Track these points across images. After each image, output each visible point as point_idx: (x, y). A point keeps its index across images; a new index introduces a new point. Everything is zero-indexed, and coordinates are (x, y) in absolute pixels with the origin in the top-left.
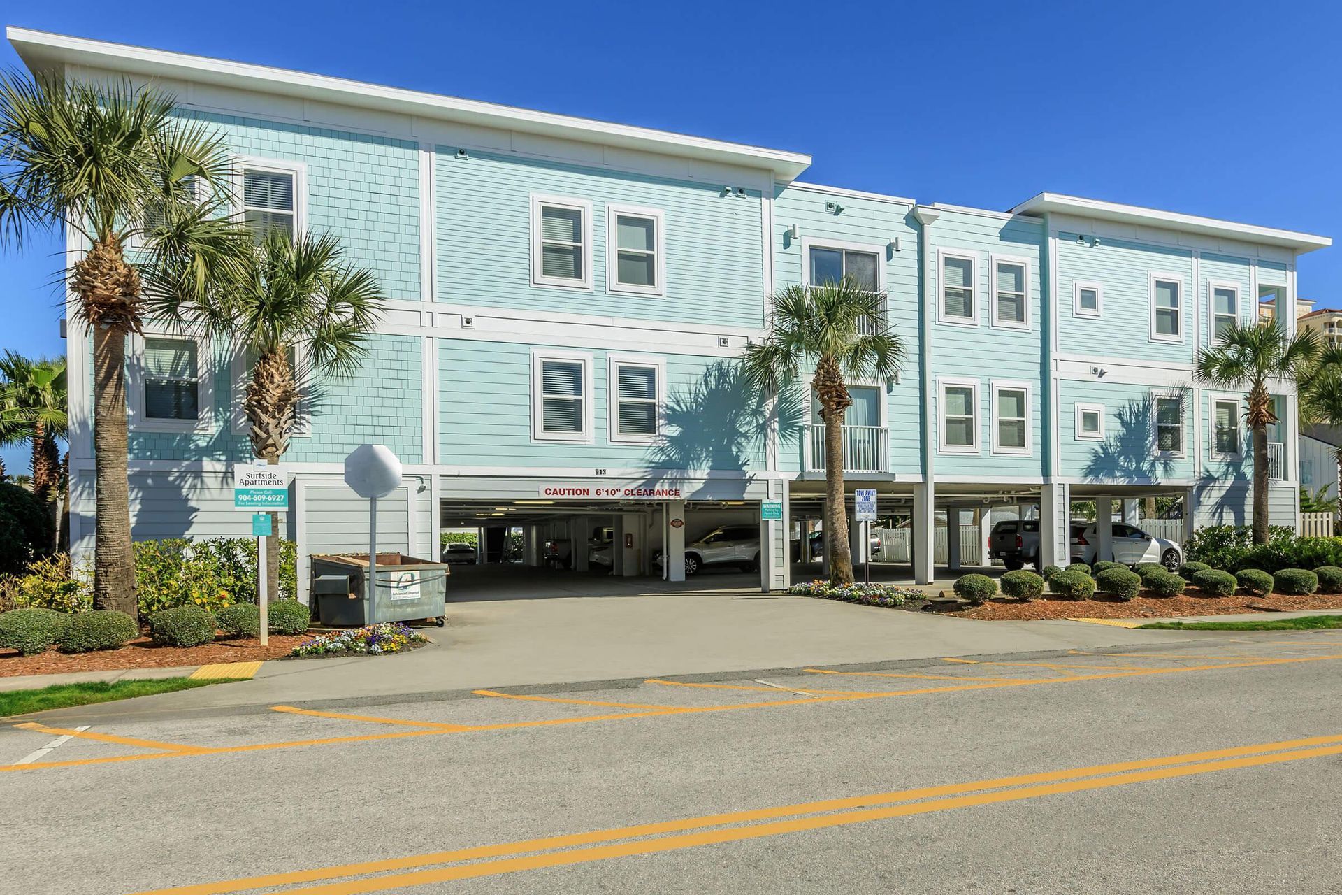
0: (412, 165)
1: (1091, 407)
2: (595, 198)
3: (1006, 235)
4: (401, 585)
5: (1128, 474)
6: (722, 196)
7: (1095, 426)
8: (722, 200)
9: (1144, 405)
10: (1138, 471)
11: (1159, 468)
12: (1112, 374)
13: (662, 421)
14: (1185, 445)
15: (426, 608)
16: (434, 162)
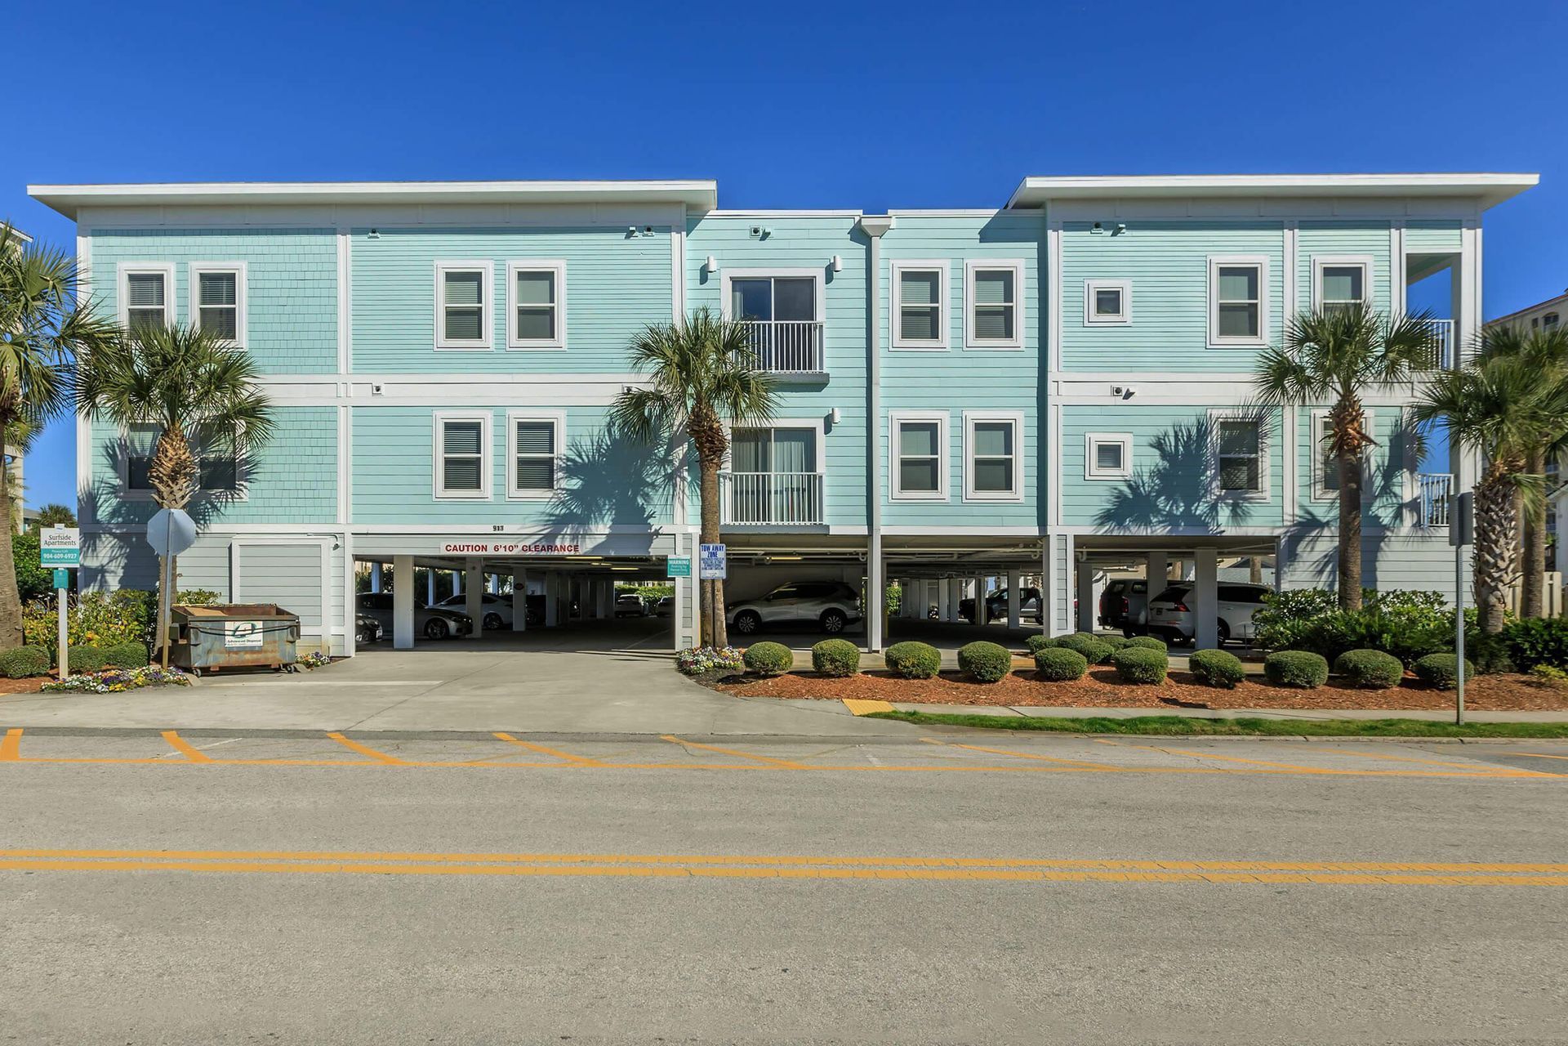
0: (331, 250)
1: (1110, 438)
2: (496, 258)
3: (986, 235)
4: (237, 633)
5: (1171, 519)
6: (627, 237)
7: (1117, 463)
8: (627, 242)
9: (1199, 430)
10: (1188, 516)
11: (1224, 513)
12: (1141, 394)
13: (560, 474)
14: (1266, 481)
15: (270, 655)
16: (350, 244)
